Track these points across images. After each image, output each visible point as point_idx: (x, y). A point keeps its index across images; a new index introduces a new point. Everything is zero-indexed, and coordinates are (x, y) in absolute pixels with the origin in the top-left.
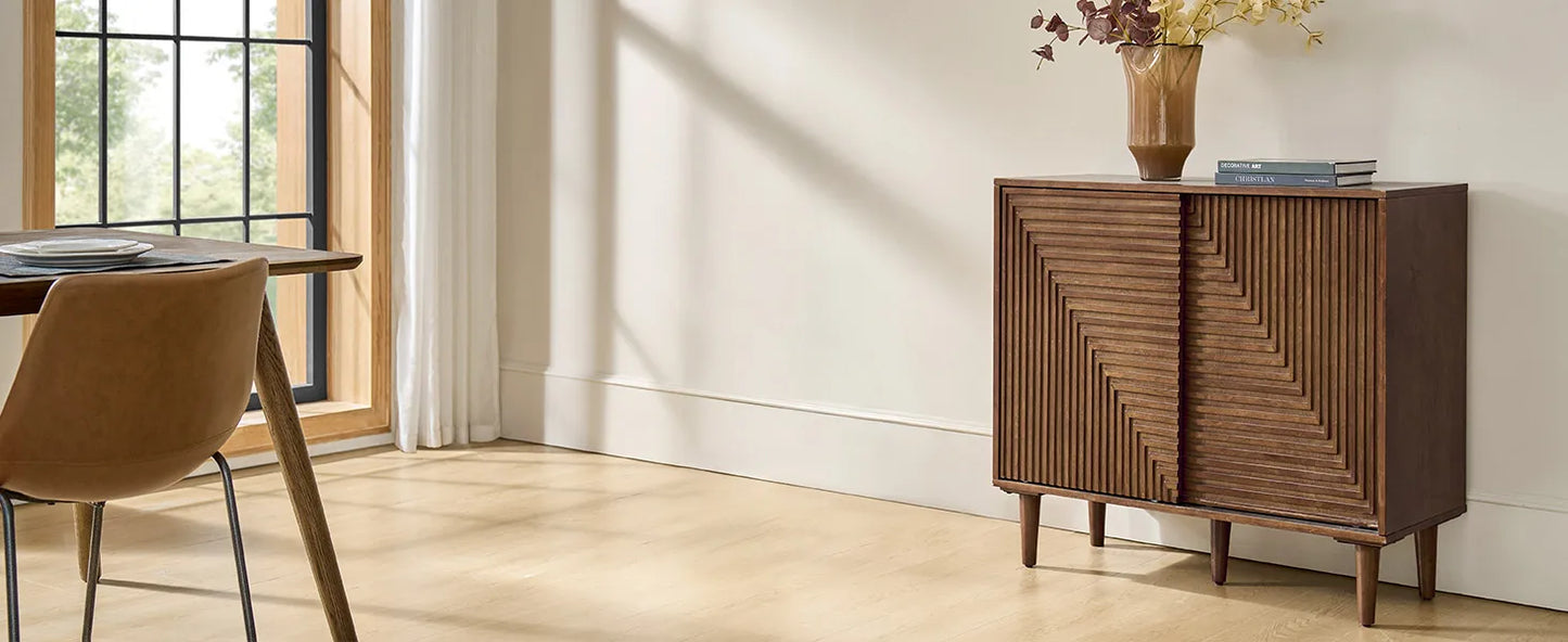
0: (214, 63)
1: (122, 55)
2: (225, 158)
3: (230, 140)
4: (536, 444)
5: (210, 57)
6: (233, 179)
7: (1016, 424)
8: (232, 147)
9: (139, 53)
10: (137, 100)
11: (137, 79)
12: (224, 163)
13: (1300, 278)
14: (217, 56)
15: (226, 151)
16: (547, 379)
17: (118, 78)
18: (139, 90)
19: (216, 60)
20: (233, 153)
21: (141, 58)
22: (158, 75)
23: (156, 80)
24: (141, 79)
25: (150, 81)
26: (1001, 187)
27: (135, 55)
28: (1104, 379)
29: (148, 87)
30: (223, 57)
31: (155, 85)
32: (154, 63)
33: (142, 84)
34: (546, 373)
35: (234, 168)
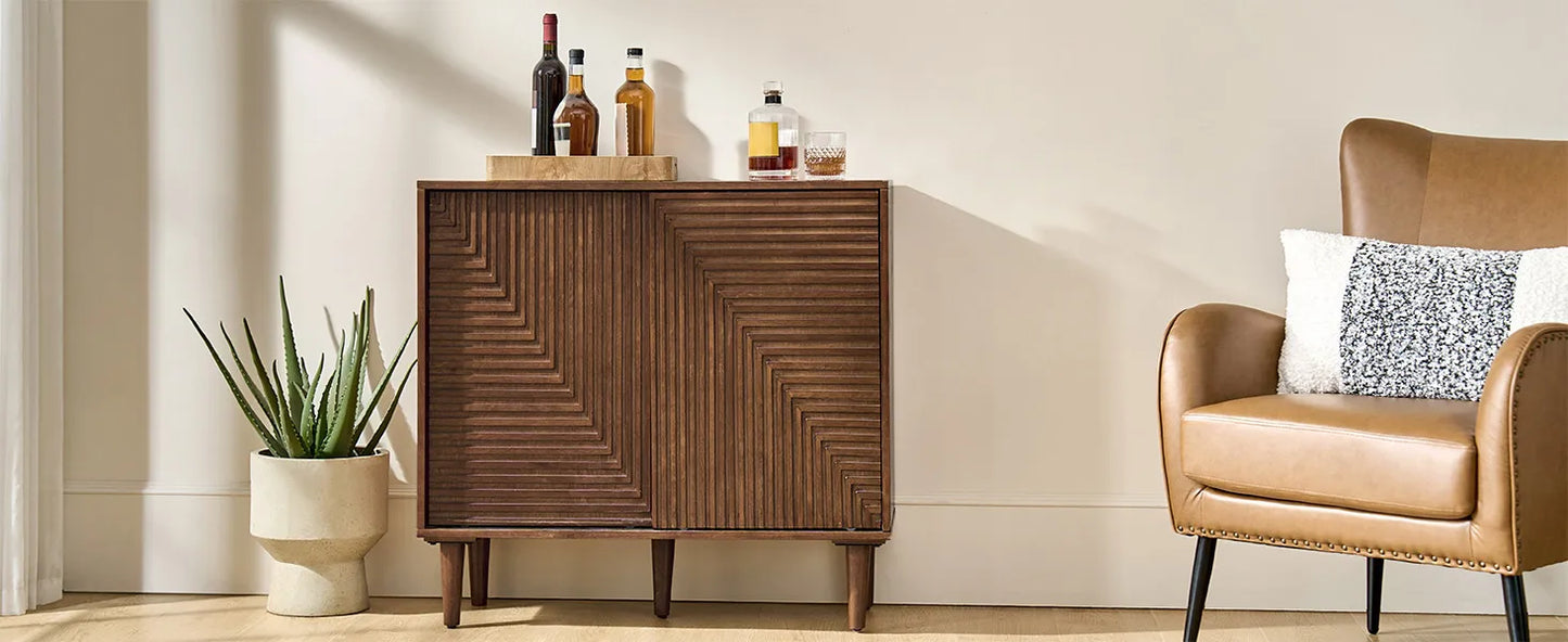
4: (135, 595)
16: (147, 499)
26: (434, 191)
34: (146, 491)
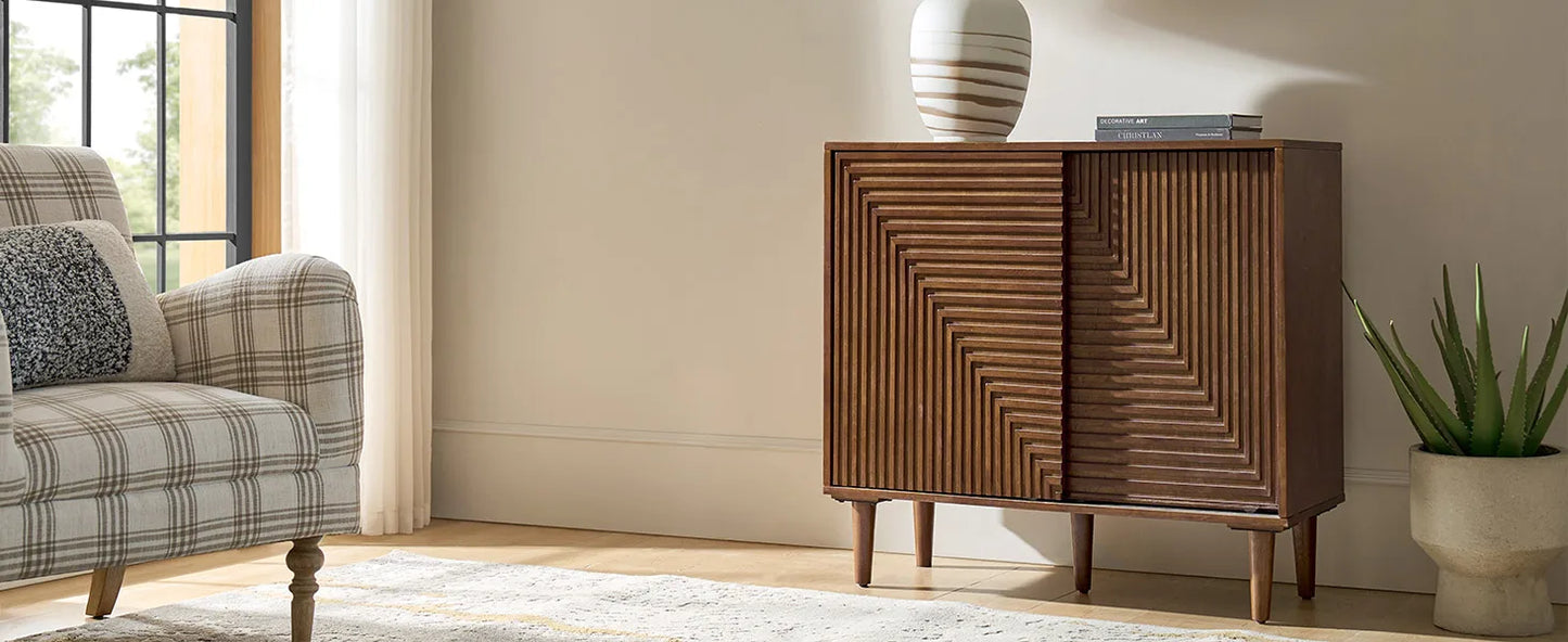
0: (125, 73)
1: (34, 65)
2: (134, 167)
3: (140, 150)
5: (120, 67)
6: (143, 188)
7: (854, 423)
8: (142, 155)
9: (50, 63)
10: (49, 110)
11: (49, 90)
12: (134, 172)
13: (1184, 241)
14: (127, 67)
15: (137, 160)
17: (29, 88)
18: (50, 100)
19: (127, 71)
20: (144, 163)
21: (53, 69)
22: (69, 85)
23: (67, 90)
24: (53, 90)
25: (61, 91)
26: (833, 152)
27: (47, 66)
28: (968, 364)
29: (60, 98)
30: (133, 67)
31: (66, 95)
32: (66, 73)
33: (54, 94)
35: (145, 176)
